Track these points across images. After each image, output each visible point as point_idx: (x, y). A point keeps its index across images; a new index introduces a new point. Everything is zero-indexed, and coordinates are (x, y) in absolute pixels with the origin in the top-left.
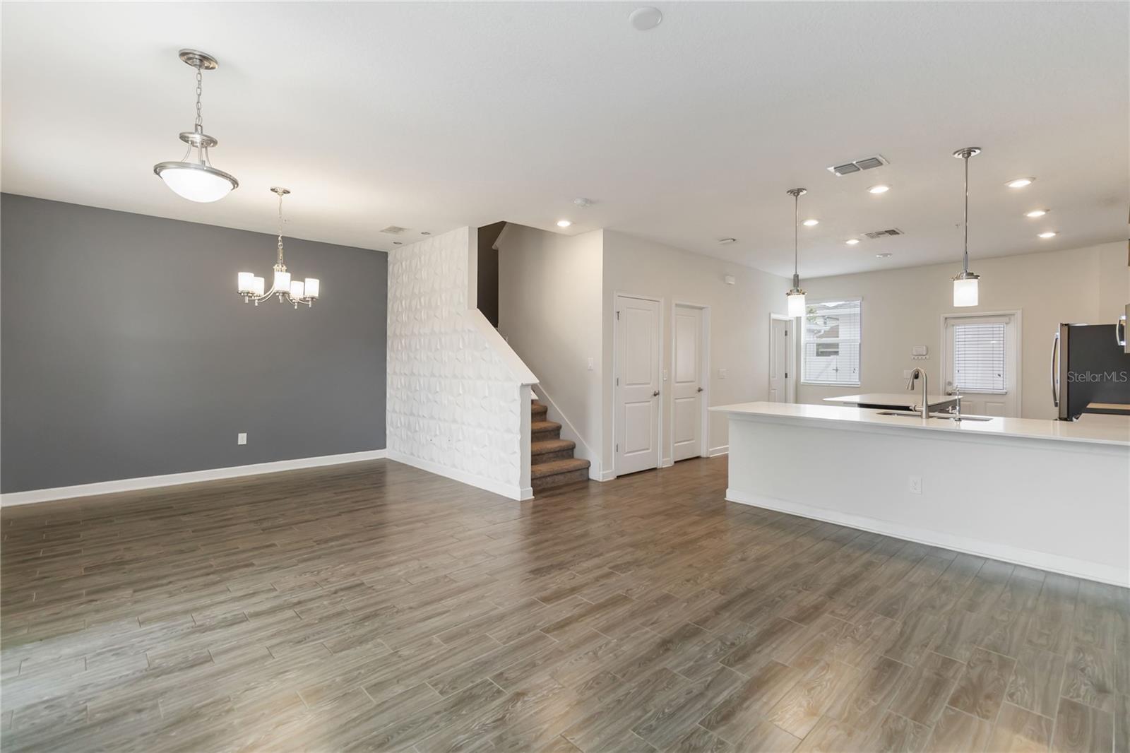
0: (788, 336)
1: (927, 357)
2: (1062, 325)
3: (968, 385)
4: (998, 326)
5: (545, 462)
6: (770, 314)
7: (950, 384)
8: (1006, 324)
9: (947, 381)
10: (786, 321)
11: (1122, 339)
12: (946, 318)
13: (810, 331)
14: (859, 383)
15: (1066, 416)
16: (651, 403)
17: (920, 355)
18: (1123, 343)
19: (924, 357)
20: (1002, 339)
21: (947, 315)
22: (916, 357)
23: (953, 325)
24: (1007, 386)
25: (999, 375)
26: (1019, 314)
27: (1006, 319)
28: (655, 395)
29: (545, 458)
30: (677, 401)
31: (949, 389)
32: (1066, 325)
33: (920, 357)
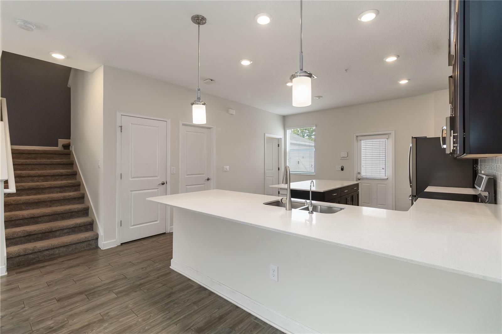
0: (280, 147)
1: (348, 158)
2: (413, 138)
3: (368, 174)
4: (383, 140)
5: (55, 237)
6: (265, 134)
7: (359, 173)
8: (387, 139)
9: (358, 172)
10: (278, 139)
11: (444, 143)
12: (357, 136)
13: (292, 144)
14: (315, 173)
15: (415, 194)
16: (159, 189)
17: (344, 157)
18: (445, 146)
19: (346, 158)
20: (384, 148)
21: (357, 134)
22: (342, 158)
23: (361, 140)
24: (388, 175)
25: (383, 169)
26: (393, 133)
27: (387, 136)
28: (163, 184)
29: (58, 233)
30: (188, 187)
31: (359, 176)
32: (415, 138)
33: (344, 158)
